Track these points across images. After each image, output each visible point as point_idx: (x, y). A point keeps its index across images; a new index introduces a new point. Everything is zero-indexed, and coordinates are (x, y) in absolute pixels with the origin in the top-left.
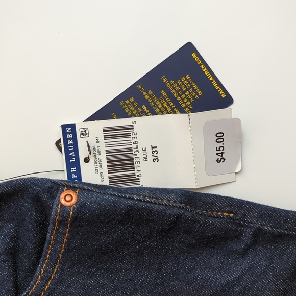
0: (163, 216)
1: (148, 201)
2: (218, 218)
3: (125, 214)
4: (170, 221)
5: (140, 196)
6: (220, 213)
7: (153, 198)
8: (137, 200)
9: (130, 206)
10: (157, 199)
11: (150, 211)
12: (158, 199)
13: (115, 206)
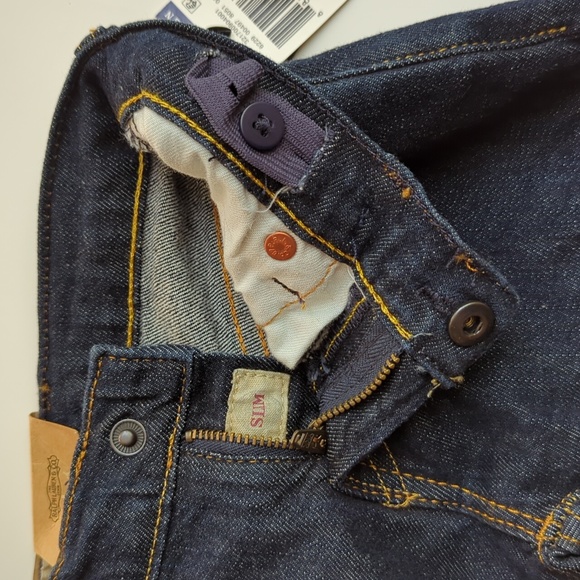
0: (448, 77)
1: (412, 63)
2: (539, 43)
3: (383, 103)
4: (462, 83)
5: (395, 58)
6: (541, 34)
7: (419, 52)
8: (393, 68)
9: (385, 83)
10: (426, 52)
11: (423, 77)
12: (429, 52)
13: (360, 94)
